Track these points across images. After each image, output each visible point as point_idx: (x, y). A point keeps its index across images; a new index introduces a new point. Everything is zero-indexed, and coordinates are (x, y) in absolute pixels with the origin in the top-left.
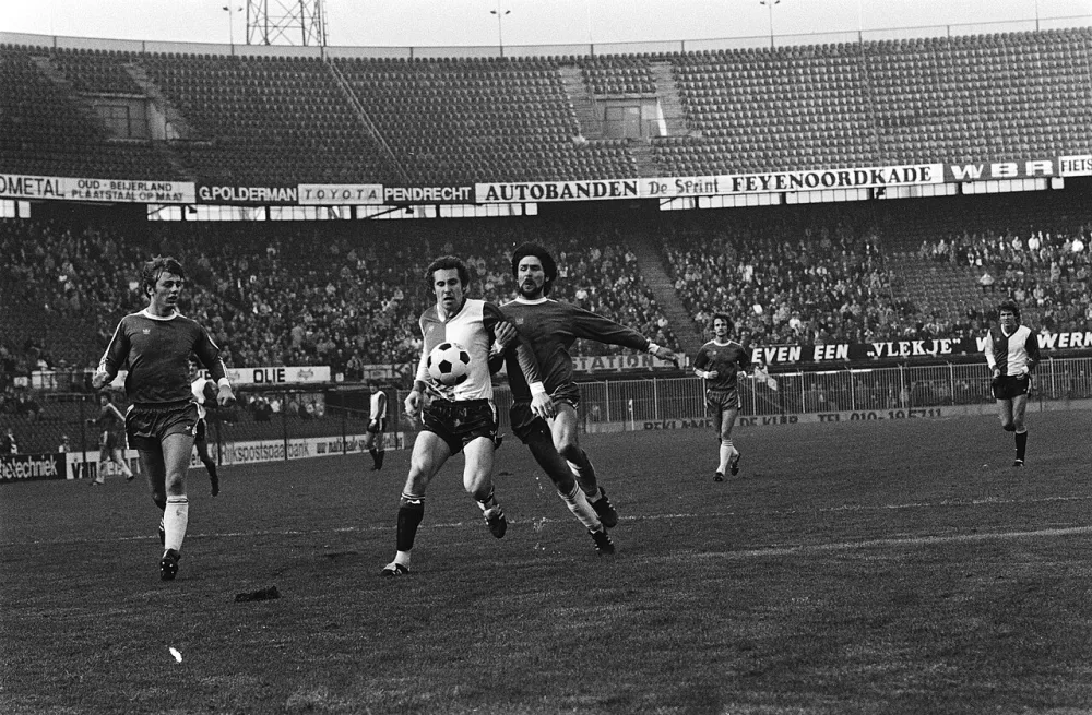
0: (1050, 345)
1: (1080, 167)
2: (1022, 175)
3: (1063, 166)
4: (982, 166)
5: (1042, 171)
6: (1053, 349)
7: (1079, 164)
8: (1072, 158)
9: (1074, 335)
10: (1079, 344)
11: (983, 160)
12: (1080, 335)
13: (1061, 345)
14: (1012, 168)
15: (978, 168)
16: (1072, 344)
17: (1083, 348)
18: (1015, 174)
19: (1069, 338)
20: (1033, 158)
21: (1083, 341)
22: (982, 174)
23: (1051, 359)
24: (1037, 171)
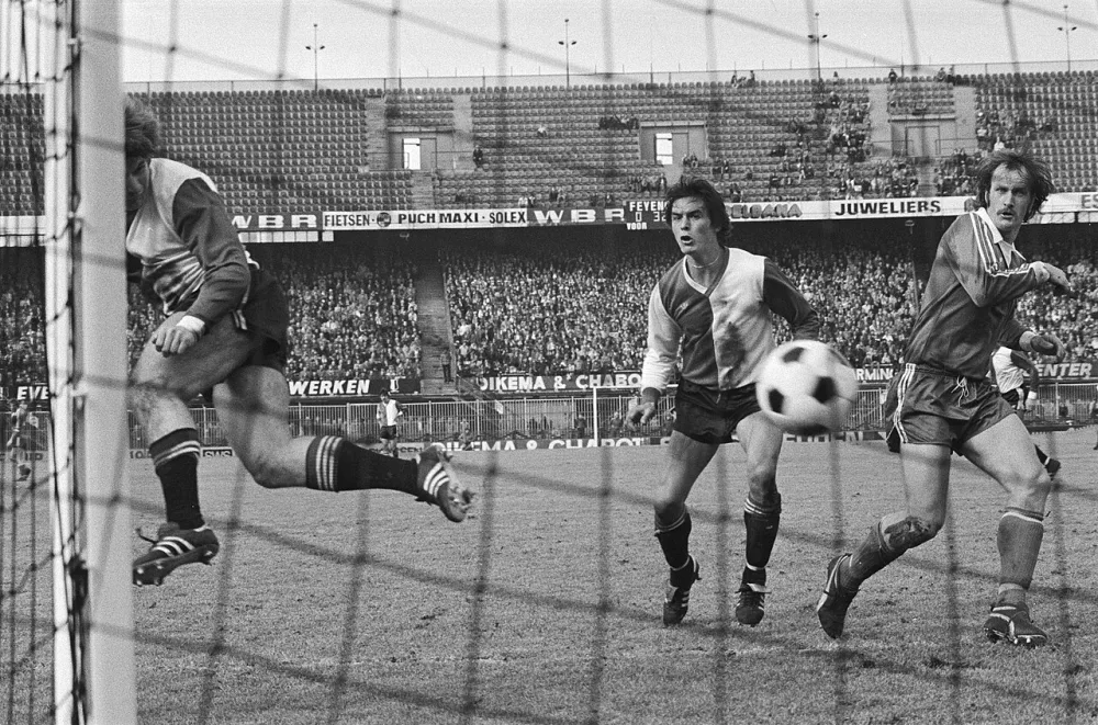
0: (301, 392)
1: (342, 222)
2: (287, 227)
3: (326, 220)
4: (250, 217)
5: (306, 224)
6: (304, 396)
7: (342, 218)
8: (335, 213)
9: (323, 383)
10: (328, 391)
11: (253, 211)
12: (329, 383)
13: (311, 392)
14: (279, 221)
15: (246, 220)
16: (322, 392)
17: (331, 395)
18: (281, 226)
19: (319, 385)
20: (300, 212)
21: (332, 389)
22: (250, 225)
23: (300, 406)
24: (301, 224)
